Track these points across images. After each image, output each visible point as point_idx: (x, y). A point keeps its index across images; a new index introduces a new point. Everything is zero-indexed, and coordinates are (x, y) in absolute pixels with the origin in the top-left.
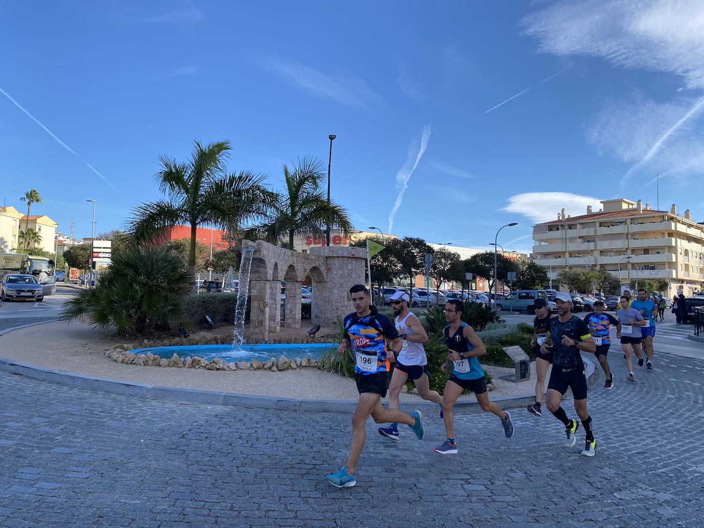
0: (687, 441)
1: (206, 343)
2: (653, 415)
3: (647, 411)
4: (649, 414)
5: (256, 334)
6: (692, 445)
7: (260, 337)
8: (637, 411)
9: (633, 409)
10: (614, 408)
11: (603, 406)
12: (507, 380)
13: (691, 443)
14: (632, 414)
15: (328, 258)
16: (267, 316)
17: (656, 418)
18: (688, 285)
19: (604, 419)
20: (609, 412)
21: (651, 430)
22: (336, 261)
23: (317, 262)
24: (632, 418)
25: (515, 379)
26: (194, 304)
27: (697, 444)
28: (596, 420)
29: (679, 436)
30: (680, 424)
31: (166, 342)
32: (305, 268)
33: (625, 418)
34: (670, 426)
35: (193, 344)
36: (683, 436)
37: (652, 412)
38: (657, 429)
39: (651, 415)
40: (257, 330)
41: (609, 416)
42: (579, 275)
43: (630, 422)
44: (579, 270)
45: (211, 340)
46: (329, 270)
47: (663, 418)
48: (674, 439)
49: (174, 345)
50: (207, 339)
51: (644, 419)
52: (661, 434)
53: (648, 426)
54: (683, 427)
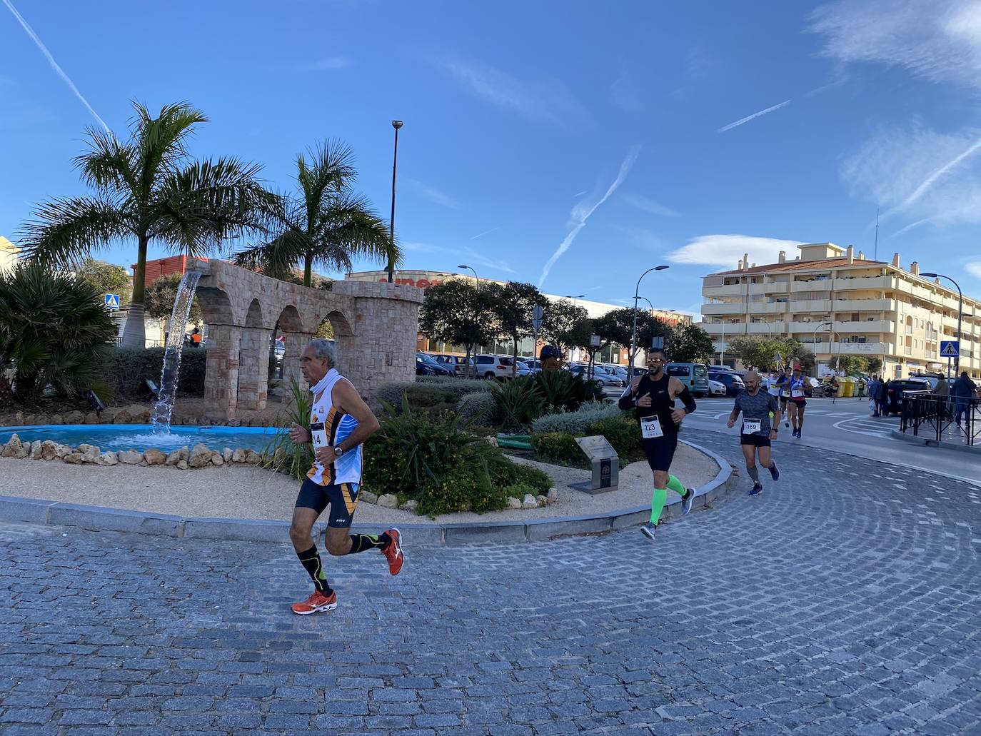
0: (831, 600)
1: (128, 422)
2: (792, 552)
3: (786, 546)
4: (785, 550)
5: (214, 410)
6: (835, 609)
7: (220, 415)
8: (769, 545)
9: (765, 541)
10: (734, 540)
11: (720, 535)
12: (579, 490)
13: (836, 604)
14: (760, 550)
15: (359, 300)
16: (234, 382)
17: (795, 557)
18: (910, 366)
19: (709, 558)
20: (725, 546)
21: (779, 578)
22: (370, 304)
23: (338, 304)
24: (757, 557)
25: (590, 488)
26: (128, 362)
27: (846, 606)
28: (696, 559)
29: (821, 590)
30: (829, 569)
31: (57, 417)
32: (317, 313)
33: (744, 557)
34: (812, 572)
35: (105, 423)
36: (827, 590)
37: (793, 547)
38: (790, 577)
39: (789, 552)
40: (216, 405)
41: (721, 552)
42: (758, 345)
43: (750, 563)
44: (759, 340)
45: (138, 417)
46: (359, 317)
47: (808, 558)
48: (811, 596)
49: (71, 423)
50: (129, 415)
51: (776, 558)
52: (793, 587)
53: (777, 571)
54: (833, 574)
